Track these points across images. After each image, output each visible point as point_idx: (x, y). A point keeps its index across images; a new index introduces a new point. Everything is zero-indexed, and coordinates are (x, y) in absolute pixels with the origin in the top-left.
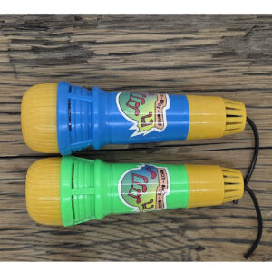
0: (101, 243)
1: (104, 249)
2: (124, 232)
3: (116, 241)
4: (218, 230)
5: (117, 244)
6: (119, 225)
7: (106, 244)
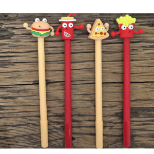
0: (18, 136)
1: (19, 140)
2: (31, 130)
3: (26, 135)
4: (83, 128)
5: (27, 137)
6: (28, 126)
7: (21, 137)
